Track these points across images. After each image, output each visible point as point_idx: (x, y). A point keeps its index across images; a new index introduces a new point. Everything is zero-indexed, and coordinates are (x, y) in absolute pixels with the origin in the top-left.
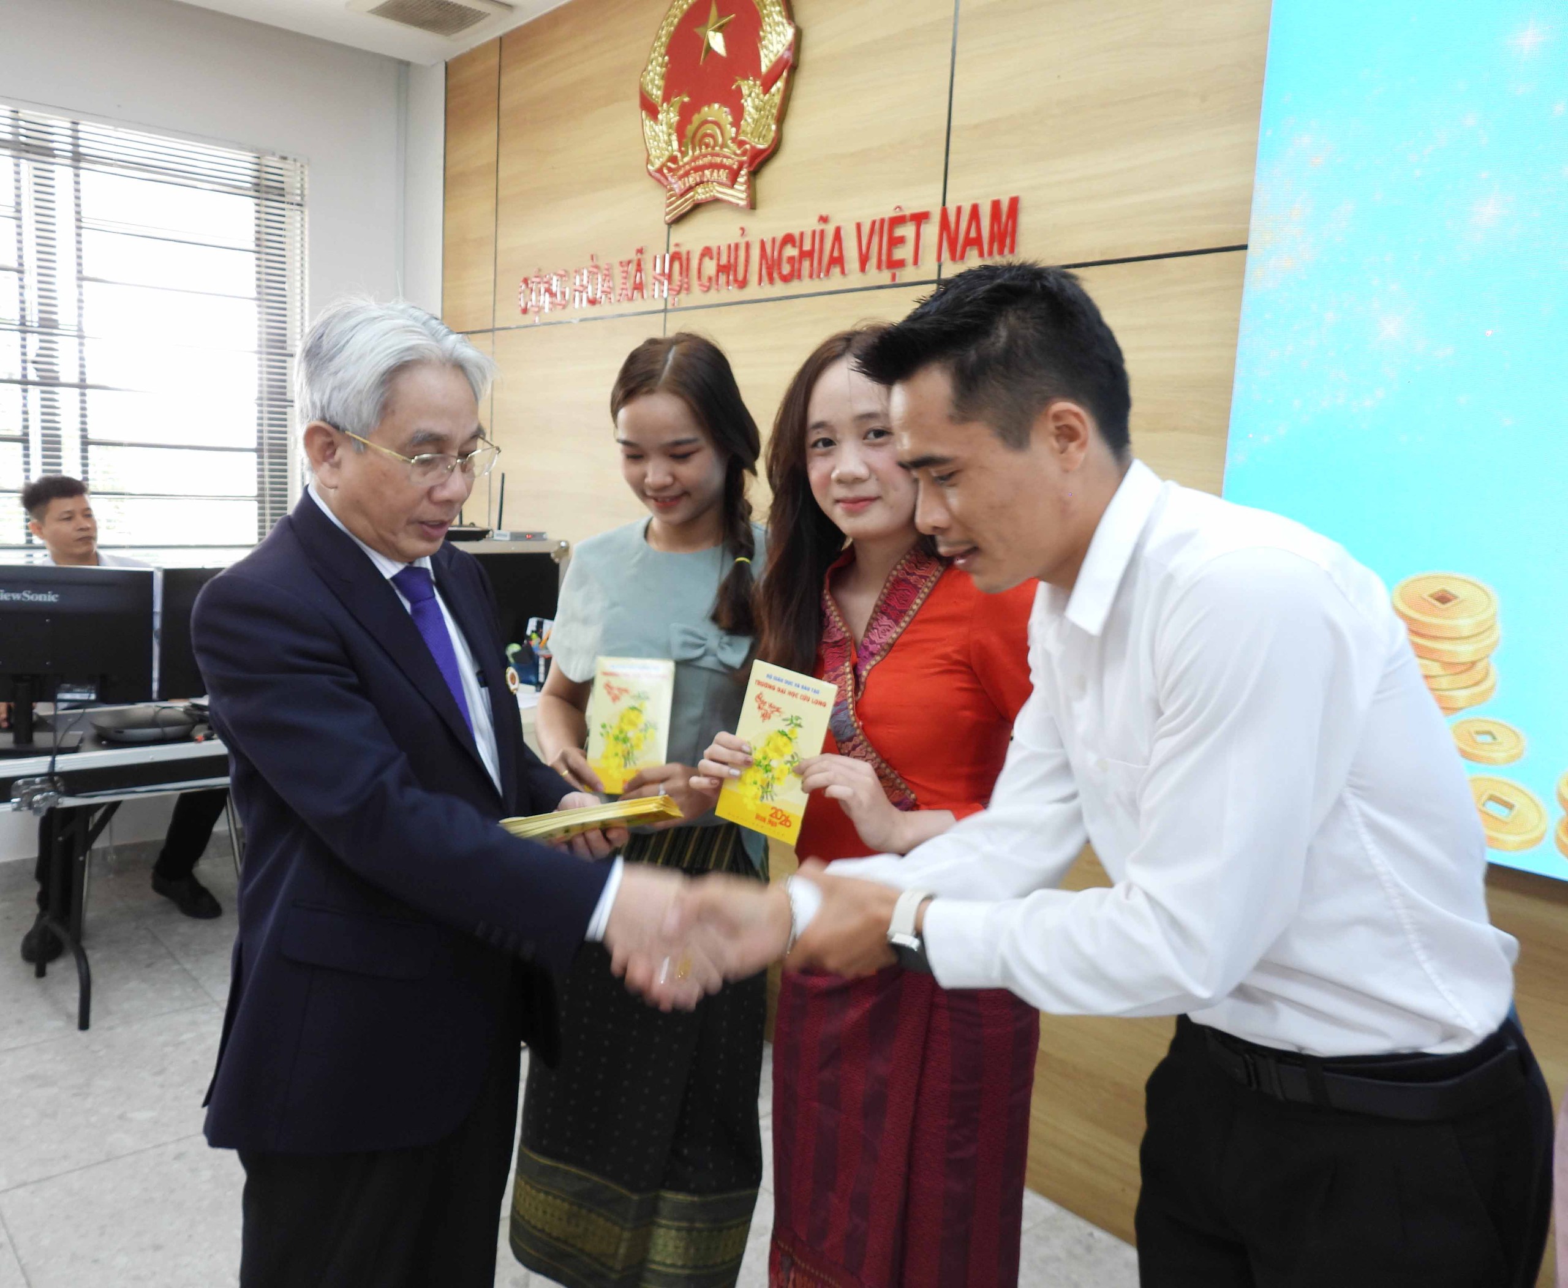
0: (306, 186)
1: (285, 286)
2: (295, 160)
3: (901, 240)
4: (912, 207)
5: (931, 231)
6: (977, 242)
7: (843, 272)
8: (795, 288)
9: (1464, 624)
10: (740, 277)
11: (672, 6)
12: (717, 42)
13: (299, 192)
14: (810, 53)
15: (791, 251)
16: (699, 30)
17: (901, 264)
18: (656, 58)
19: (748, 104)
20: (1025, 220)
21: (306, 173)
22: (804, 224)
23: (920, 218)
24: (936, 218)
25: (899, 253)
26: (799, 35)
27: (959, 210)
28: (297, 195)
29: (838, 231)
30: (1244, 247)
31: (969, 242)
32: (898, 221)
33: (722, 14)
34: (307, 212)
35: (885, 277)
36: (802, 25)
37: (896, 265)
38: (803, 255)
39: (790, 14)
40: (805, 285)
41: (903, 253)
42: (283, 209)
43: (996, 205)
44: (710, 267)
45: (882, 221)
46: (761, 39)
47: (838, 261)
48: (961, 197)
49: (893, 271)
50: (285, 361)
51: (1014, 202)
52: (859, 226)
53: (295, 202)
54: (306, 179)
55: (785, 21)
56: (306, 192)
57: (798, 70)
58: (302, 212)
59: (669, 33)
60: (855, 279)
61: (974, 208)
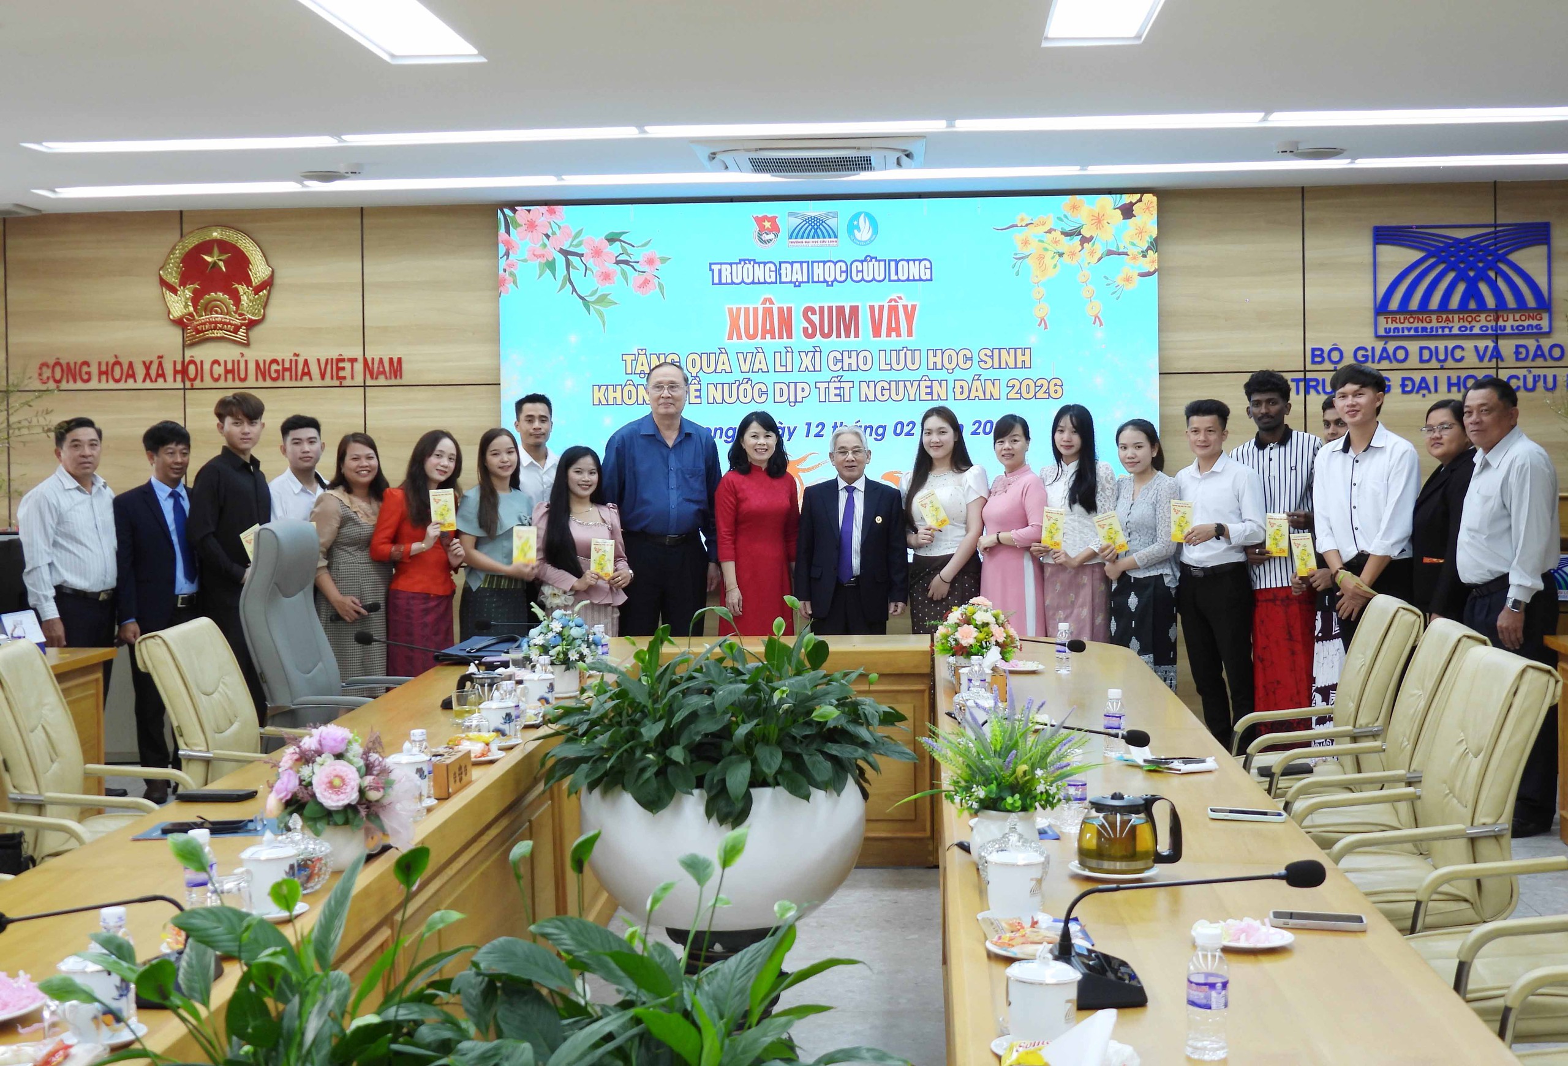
3: (343, 368)
4: (347, 355)
5: (359, 366)
6: (384, 372)
7: (311, 380)
8: (280, 383)
10: (242, 376)
12: (220, 266)
14: (282, 281)
15: (276, 367)
16: (205, 257)
17: (343, 378)
19: (244, 298)
20: (407, 367)
22: (285, 355)
23: (353, 361)
24: (361, 361)
25: (342, 374)
26: (273, 271)
27: (373, 359)
29: (306, 361)
30: (499, 385)
31: (379, 373)
32: (341, 360)
33: (222, 252)
35: (337, 383)
36: (276, 267)
37: (341, 378)
38: (285, 369)
40: (287, 383)
41: (345, 373)
43: (391, 360)
44: (218, 370)
45: (331, 360)
46: (249, 269)
47: (307, 374)
48: (373, 354)
49: (339, 381)
51: (400, 360)
52: (318, 360)
55: (266, 264)
57: (274, 288)
59: (181, 253)
60: (318, 383)
61: (381, 360)
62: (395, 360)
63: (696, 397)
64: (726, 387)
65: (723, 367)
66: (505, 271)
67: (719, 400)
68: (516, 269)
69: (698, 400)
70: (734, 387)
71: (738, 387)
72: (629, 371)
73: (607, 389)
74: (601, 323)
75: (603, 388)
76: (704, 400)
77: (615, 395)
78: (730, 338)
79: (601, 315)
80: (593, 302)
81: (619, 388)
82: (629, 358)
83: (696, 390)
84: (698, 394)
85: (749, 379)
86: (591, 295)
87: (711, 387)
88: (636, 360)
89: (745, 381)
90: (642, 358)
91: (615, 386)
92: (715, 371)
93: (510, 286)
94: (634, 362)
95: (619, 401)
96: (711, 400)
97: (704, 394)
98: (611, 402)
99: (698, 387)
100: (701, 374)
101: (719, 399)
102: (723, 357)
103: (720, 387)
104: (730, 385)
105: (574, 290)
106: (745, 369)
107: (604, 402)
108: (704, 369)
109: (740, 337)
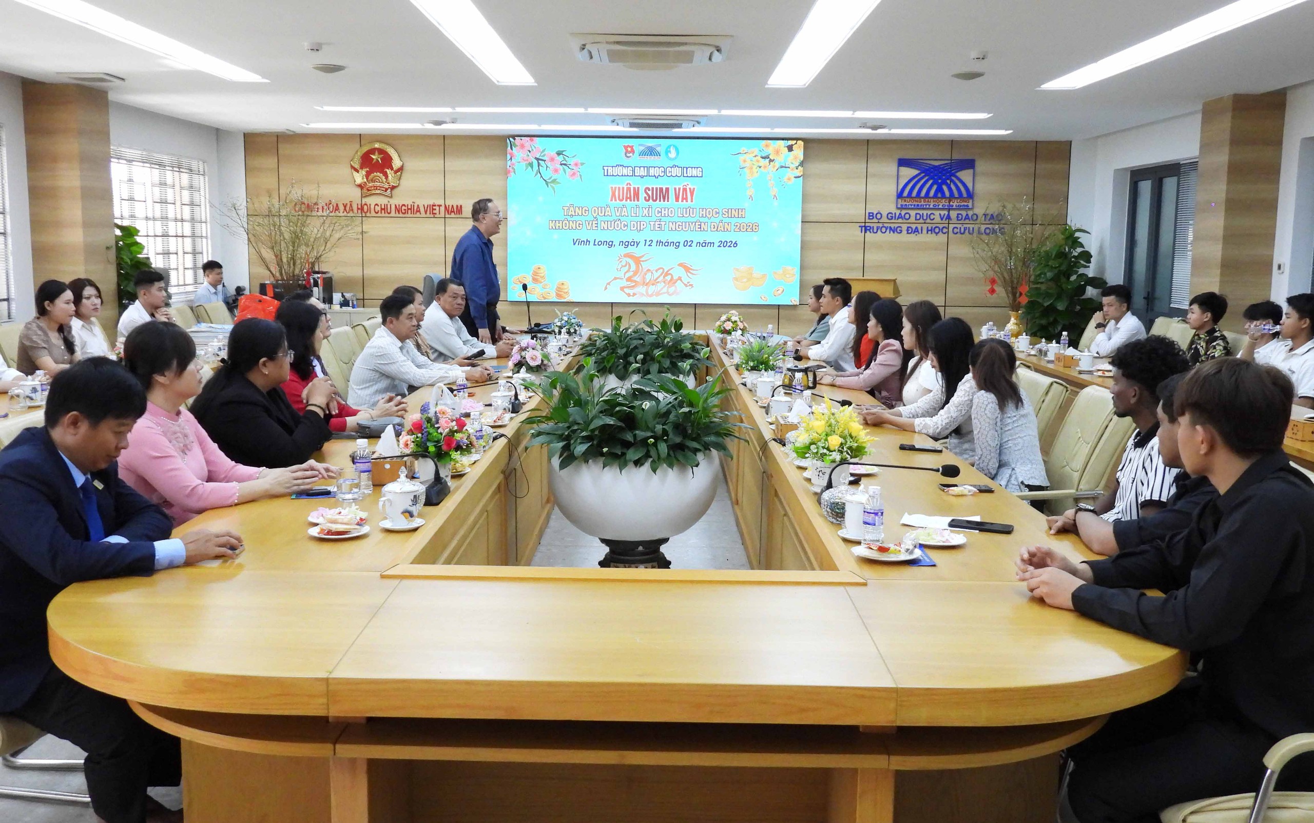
3: (435, 209)
4: (437, 203)
5: (442, 209)
6: (454, 212)
7: (420, 214)
8: (406, 215)
9: (542, 271)
10: (389, 211)
11: (361, 148)
12: (378, 160)
14: (407, 168)
15: (403, 208)
16: (371, 156)
17: (436, 214)
18: (357, 160)
19: (390, 176)
21: (206, 165)
22: (408, 202)
23: (440, 206)
24: (443, 206)
25: (434, 212)
26: (403, 164)
27: (449, 205)
29: (418, 206)
31: (452, 212)
32: (434, 205)
35: (432, 216)
36: (404, 162)
38: (408, 209)
40: (409, 215)
41: (436, 212)
43: (457, 206)
44: (378, 208)
45: (430, 205)
46: (392, 162)
47: (418, 211)
48: (449, 203)
49: (434, 215)
51: (461, 206)
52: (424, 205)
55: (399, 160)
57: (404, 171)
59: (361, 155)
60: (424, 215)
61: (453, 206)
62: (459, 206)
66: (510, 167)
68: (515, 166)
70: (613, 223)
72: (566, 214)
74: (553, 192)
75: (554, 222)
76: (599, 229)
77: (559, 225)
78: (611, 200)
79: (554, 189)
80: (550, 182)
82: (566, 208)
86: (549, 179)
90: (572, 209)
92: (604, 215)
93: (512, 174)
95: (561, 228)
98: (557, 228)
99: (596, 222)
105: (541, 176)
106: (618, 214)
107: (554, 228)
108: (600, 214)
109: (616, 200)
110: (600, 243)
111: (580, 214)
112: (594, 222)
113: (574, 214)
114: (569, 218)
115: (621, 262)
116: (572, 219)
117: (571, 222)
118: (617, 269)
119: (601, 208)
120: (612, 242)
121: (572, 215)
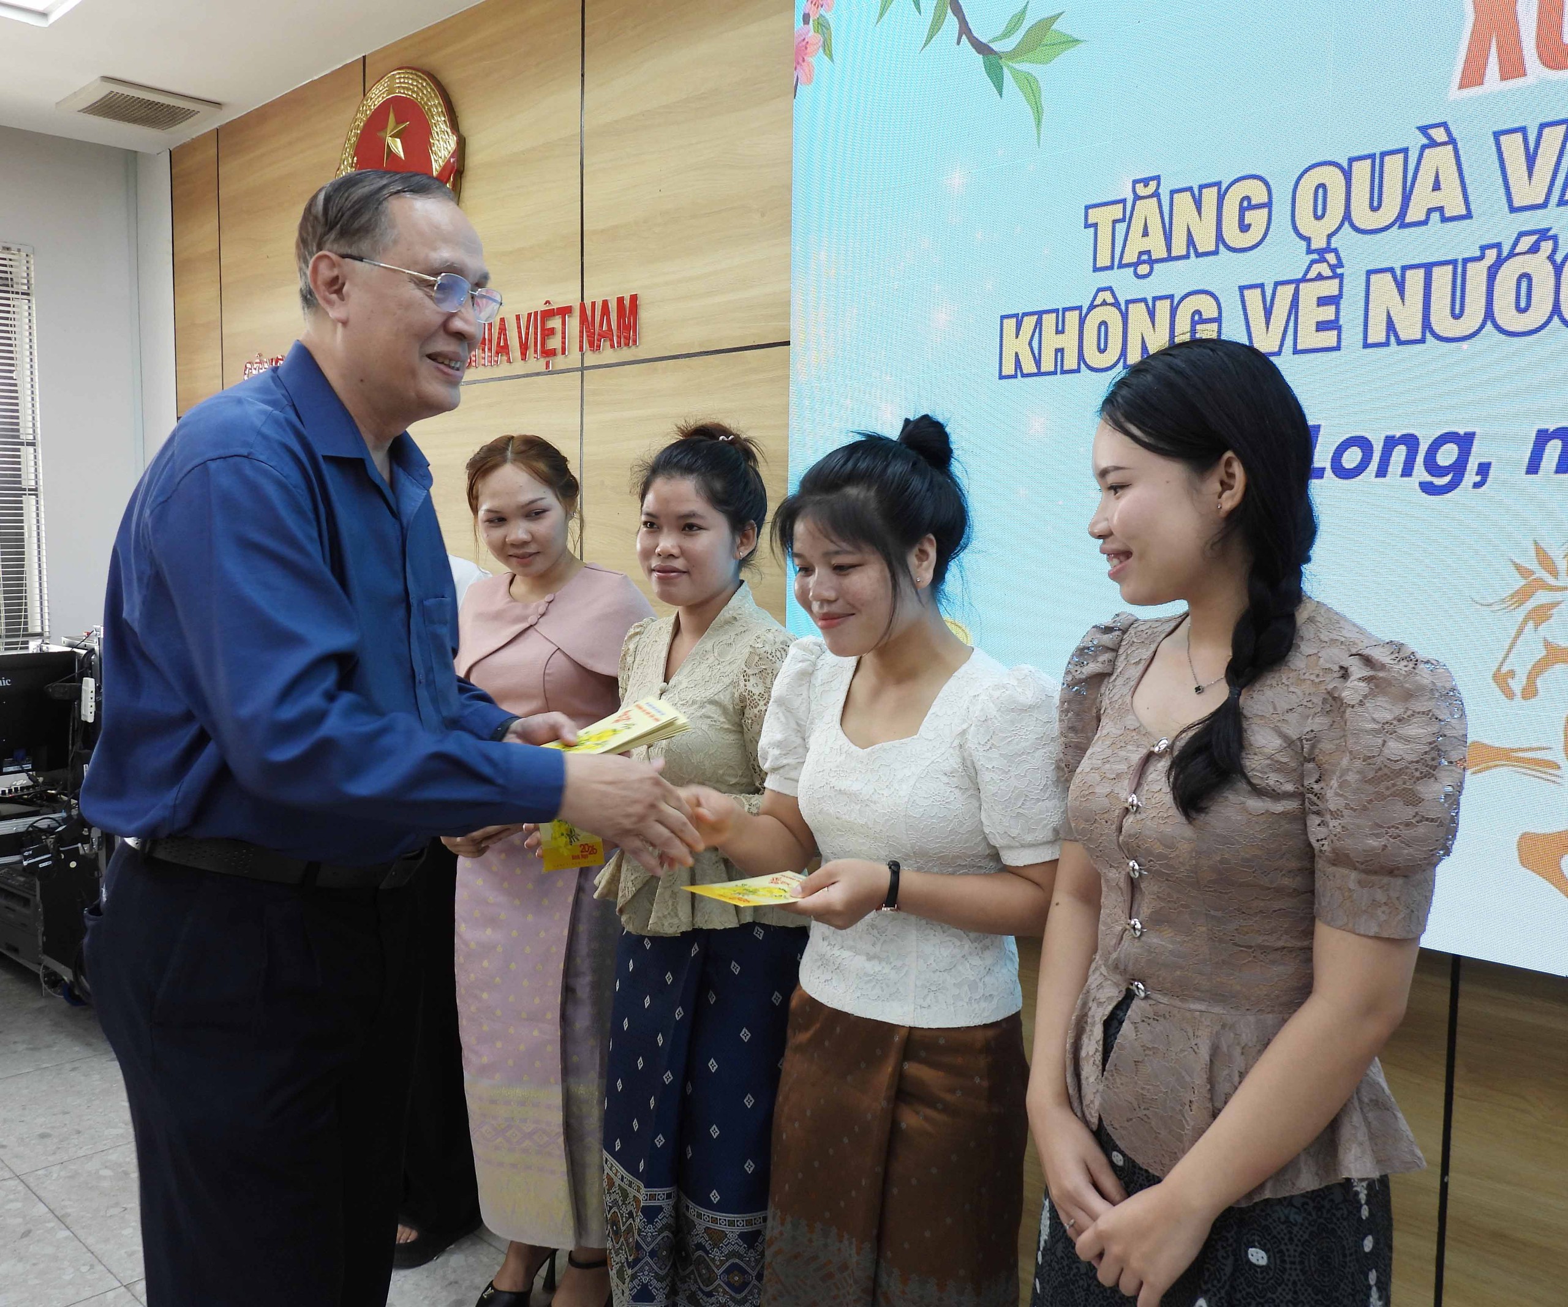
0: (32, 274)
1: (14, 375)
2: (19, 250)
3: (552, 331)
4: (558, 303)
5: (574, 323)
6: (609, 333)
7: (509, 361)
11: (358, 111)
12: (397, 146)
13: (25, 281)
14: (475, 159)
16: (381, 134)
17: (551, 353)
18: (347, 158)
20: (645, 315)
21: (32, 262)
23: (565, 311)
24: (577, 312)
25: (551, 343)
26: (462, 143)
27: (593, 304)
28: (23, 284)
29: (502, 323)
30: (787, 343)
31: (602, 332)
32: (548, 314)
33: (399, 122)
34: (34, 301)
36: (465, 134)
37: (549, 353)
39: (454, 124)
41: (554, 343)
42: (8, 299)
43: (620, 300)
45: (536, 313)
46: (431, 145)
47: (504, 349)
48: (596, 293)
49: (547, 359)
50: (18, 450)
51: (634, 298)
52: (518, 317)
53: (20, 291)
54: (32, 268)
55: (449, 130)
56: (32, 281)
57: (464, 175)
58: (29, 300)
59: (356, 135)
60: (519, 367)
61: (605, 303)
62: (627, 302)
63: (1321, 326)
64: (1442, 277)
65: (1436, 199)
66: (806, 19)
67: (1410, 328)
68: (829, 9)
69: (1329, 338)
70: (1477, 274)
71: (1492, 273)
72: (1104, 260)
73: (1039, 323)
74: (1029, 111)
75: (1029, 323)
76: (1352, 333)
77: (1059, 341)
78: (1472, 76)
79: (1031, 89)
80: (1014, 54)
81: (1072, 318)
82: (1104, 217)
83: (1322, 301)
84: (1328, 313)
85: (1544, 234)
86: (1007, 34)
87: (1383, 284)
88: (1127, 219)
89: (1526, 243)
90: (1147, 209)
91: (1060, 314)
92: (1401, 221)
93: (817, 60)
94: (1121, 228)
95: (1071, 362)
96: (1377, 333)
97: (1350, 313)
98: (1048, 365)
99: (1330, 288)
100: (1345, 240)
101: (1409, 326)
102: (1440, 159)
103: (1415, 280)
104: (1459, 267)
105: (965, 29)
106: (1528, 192)
107: (1029, 366)
108: (1362, 216)
109: (1513, 68)
110: (1352, 458)
111: (1205, 240)
112: (1310, 293)
113: (1160, 252)
114: (1125, 284)
115: (1541, 615)
116: (1148, 289)
117: (1138, 312)
118: (1502, 679)
119: (1377, 160)
120: (1465, 442)
121: (1146, 258)
